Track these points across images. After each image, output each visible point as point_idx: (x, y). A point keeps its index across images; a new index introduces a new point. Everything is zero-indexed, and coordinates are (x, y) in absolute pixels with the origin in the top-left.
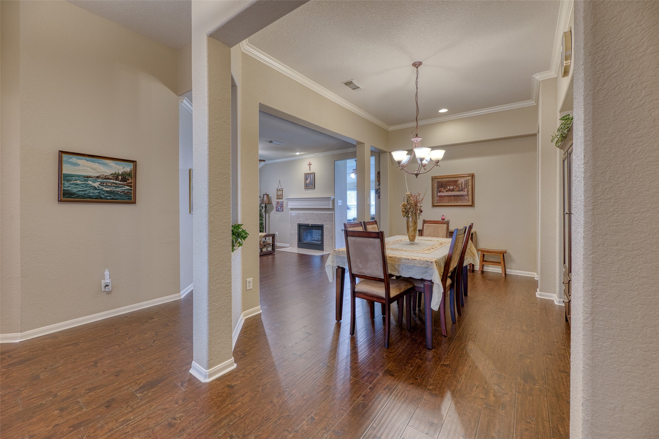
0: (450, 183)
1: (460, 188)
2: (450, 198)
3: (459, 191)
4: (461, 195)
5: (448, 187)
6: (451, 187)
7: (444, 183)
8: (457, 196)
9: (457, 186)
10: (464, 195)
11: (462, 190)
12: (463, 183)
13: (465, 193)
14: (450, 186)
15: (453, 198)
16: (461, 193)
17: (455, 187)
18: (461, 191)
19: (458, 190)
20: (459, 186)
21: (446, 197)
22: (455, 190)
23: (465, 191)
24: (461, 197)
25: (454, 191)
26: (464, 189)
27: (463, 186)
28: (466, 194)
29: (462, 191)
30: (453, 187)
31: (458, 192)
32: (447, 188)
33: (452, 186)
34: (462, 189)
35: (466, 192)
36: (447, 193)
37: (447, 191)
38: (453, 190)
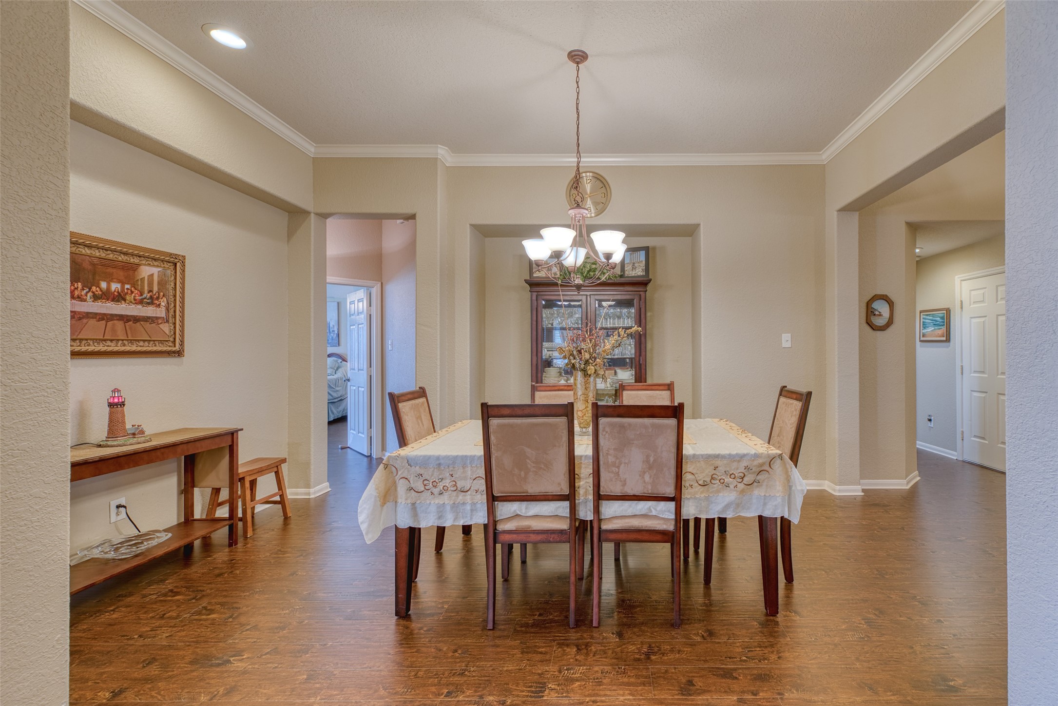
0: (110, 270)
1: (146, 295)
2: (110, 324)
3: (141, 302)
4: (149, 318)
5: (104, 285)
6: (115, 286)
7: (86, 265)
8: (136, 319)
9: (134, 285)
10: (157, 318)
11: (152, 301)
12: (156, 278)
13: (161, 312)
14: (110, 279)
15: (119, 325)
16: (149, 311)
17: (127, 286)
18: (148, 304)
19: (138, 298)
20: (143, 286)
21: (92, 322)
22: (128, 297)
23: (159, 305)
24: (147, 325)
25: (125, 300)
26: (158, 298)
27: (155, 289)
28: (163, 315)
29: (151, 303)
30: (123, 287)
31: (140, 306)
32: (98, 286)
33: (119, 281)
34: (151, 297)
35: (163, 309)
36: (99, 303)
37: (96, 298)
38: (119, 298)
